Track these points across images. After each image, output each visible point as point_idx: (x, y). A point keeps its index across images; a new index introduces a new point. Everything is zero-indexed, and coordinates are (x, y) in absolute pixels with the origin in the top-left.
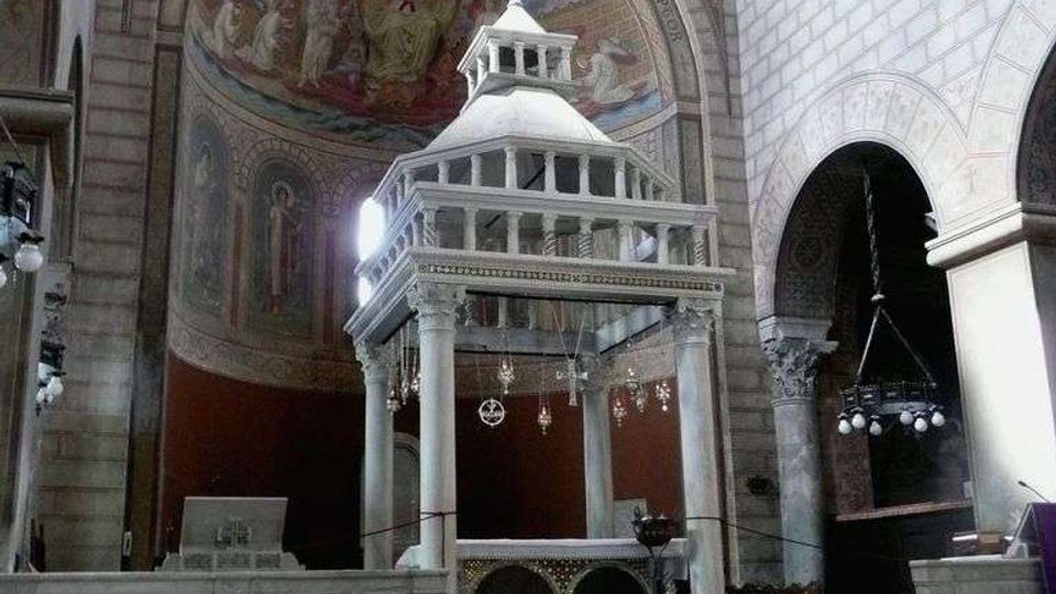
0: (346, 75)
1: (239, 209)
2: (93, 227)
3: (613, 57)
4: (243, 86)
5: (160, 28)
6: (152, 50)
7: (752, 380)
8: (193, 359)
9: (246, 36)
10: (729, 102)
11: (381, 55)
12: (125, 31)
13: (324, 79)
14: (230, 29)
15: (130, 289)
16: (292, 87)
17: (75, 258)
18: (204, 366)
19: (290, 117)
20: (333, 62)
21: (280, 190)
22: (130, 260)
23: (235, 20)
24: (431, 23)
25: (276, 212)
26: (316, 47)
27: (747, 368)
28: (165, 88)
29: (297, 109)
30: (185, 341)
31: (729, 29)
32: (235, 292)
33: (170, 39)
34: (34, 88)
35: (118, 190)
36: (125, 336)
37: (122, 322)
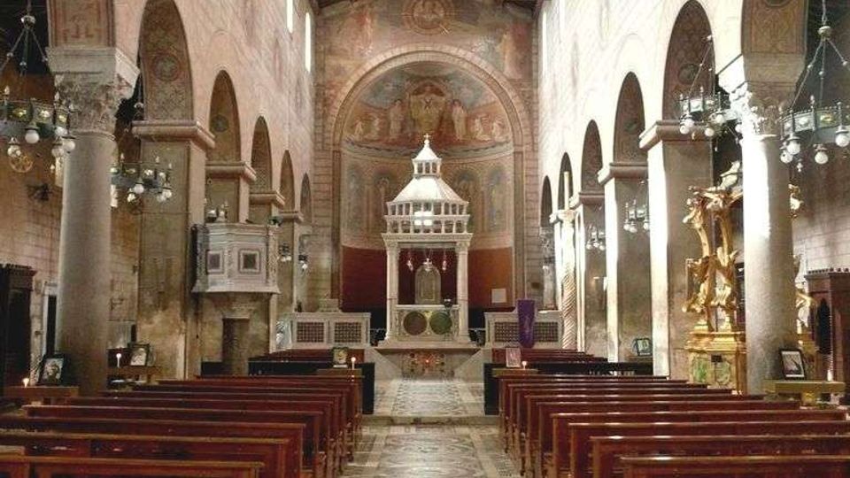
0: (407, 134)
1: (368, 192)
2: (319, 212)
3: (499, 125)
4: (368, 147)
5: (334, 145)
6: (331, 153)
7: (535, 249)
8: (353, 246)
9: (367, 131)
10: (533, 146)
11: (420, 126)
12: (323, 150)
13: (400, 137)
14: (361, 130)
15: (329, 230)
16: (387, 143)
17: (313, 222)
18: (358, 247)
19: (386, 153)
20: (402, 130)
21: (384, 181)
22: (328, 221)
23: (362, 127)
24: (437, 112)
25: (382, 190)
26: (395, 126)
27: (534, 244)
28: (337, 163)
29: (389, 150)
30: (347, 241)
31: (535, 117)
32: (368, 222)
33: (337, 148)
34: (291, 210)
35: (323, 200)
36: (328, 244)
37: (326, 240)
